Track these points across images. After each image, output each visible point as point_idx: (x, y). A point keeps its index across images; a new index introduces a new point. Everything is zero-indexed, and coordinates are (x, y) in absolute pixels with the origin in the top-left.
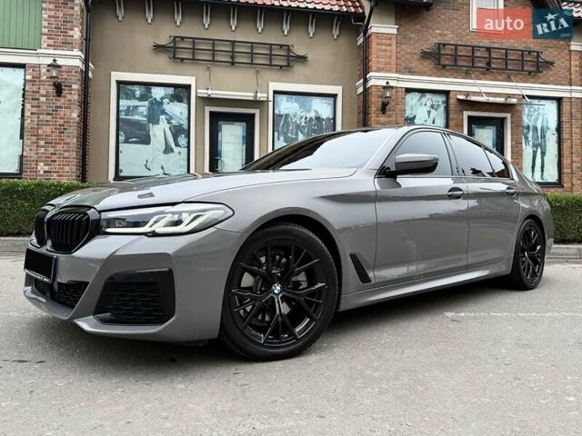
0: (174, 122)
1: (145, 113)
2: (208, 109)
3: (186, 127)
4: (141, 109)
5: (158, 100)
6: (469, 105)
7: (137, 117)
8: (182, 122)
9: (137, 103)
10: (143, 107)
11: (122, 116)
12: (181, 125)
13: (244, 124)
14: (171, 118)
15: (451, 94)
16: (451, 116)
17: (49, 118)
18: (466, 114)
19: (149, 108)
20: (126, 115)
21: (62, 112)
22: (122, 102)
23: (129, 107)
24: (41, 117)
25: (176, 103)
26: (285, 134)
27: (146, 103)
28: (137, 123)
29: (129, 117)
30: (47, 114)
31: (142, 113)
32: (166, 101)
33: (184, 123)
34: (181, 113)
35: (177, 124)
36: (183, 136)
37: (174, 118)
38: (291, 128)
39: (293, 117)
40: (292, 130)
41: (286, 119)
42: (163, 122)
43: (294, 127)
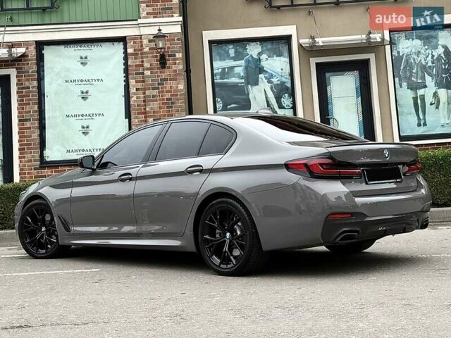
0: (275, 80)
1: (242, 74)
2: (313, 61)
3: (289, 85)
4: (237, 70)
5: (255, 57)
7: (234, 80)
8: (284, 80)
9: (231, 63)
10: (239, 67)
11: (218, 80)
12: (283, 83)
13: (357, 73)
14: (272, 76)
17: (155, 92)
19: (246, 68)
20: (221, 78)
21: (168, 85)
22: (216, 65)
23: (224, 69)
24: (148, 92)
25: (275, 58)
26: (408, 79)
27: (242, 62)
28: (234, 86)
29: (226, 80)
30: (153, 89)
31: (239, 74)
32: (264, 57)
33: (286, 80)
34: (282, 69)
35: (279, 82)
36: (286, 95)
37: (275, 76)
38: (414, 71)
39: (416, 57)
40: (417, 73)
41: (407, 61)
42: (263, 82)
43: (419, 69)
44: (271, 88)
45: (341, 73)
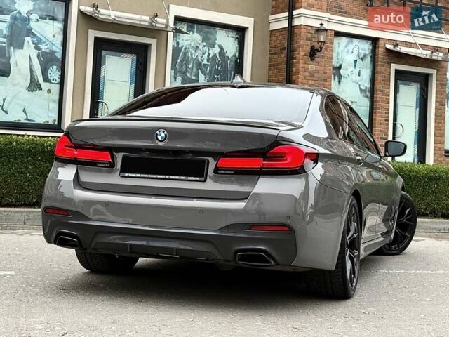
0: (44, 47)
2: (93, 34)
3: (59, 56)
5: (24, 14)
6: (397, 57)
8: (54, 48)
12: (53, 52)
13: (134, 57)
14: (40, 41)
15: (380, 43)
16: (379, 68)
18: (394, 67)
19: (11, 25)
25: (48, 21)
31: (2, 31)
32: (34, 17)
33: (57, 50)
34: (54, 36)
35: (48, 51)
36: (55, 67)
37: (45, 42)
38: (190, 66)
39: (193, 52)
40: (192, 69)
41: (185, 54)
42: (29, 46)
43: (195, 65)
44: (38, 56)
45: (118, 54)
